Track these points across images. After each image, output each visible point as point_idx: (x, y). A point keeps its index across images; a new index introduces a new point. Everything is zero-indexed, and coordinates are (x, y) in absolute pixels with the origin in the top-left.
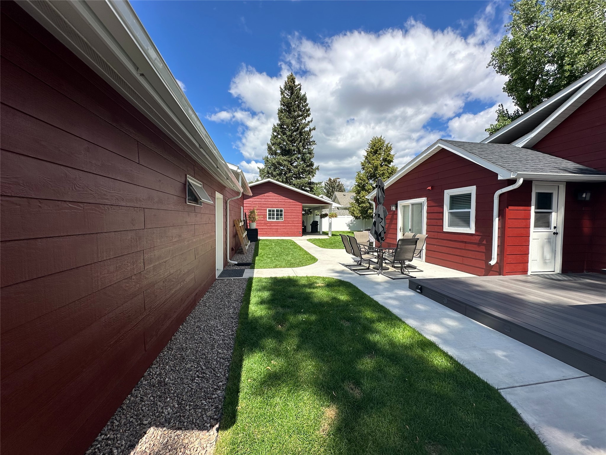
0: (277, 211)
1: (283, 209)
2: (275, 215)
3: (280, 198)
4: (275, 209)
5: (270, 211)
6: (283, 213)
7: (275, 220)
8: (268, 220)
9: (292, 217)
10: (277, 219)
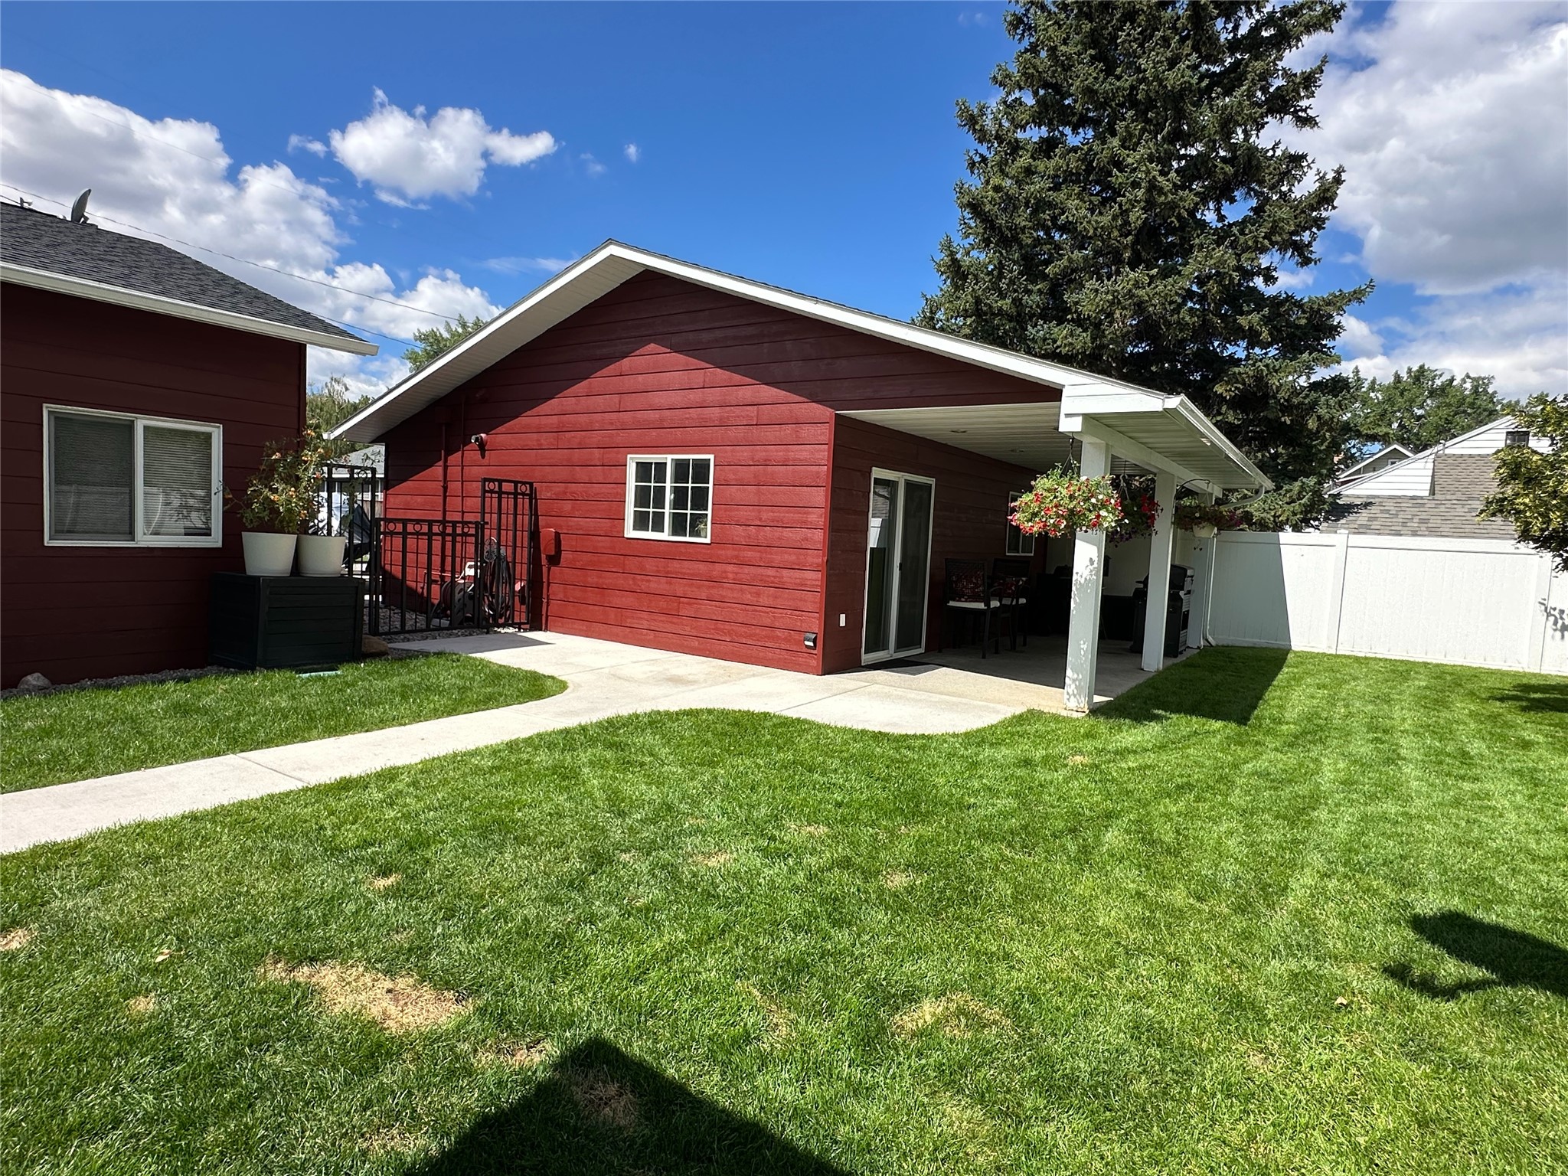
0: (681, 468)
1: (711, 457)
2: (669, 497)
3: (698, 377)
4: (669, 459)
5: (643, 469)
6: (711, 485)
7: (665, 535)
8: (630, 532)
9: (767, 515)
10: (678, 526)
